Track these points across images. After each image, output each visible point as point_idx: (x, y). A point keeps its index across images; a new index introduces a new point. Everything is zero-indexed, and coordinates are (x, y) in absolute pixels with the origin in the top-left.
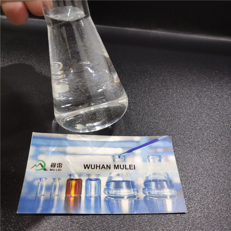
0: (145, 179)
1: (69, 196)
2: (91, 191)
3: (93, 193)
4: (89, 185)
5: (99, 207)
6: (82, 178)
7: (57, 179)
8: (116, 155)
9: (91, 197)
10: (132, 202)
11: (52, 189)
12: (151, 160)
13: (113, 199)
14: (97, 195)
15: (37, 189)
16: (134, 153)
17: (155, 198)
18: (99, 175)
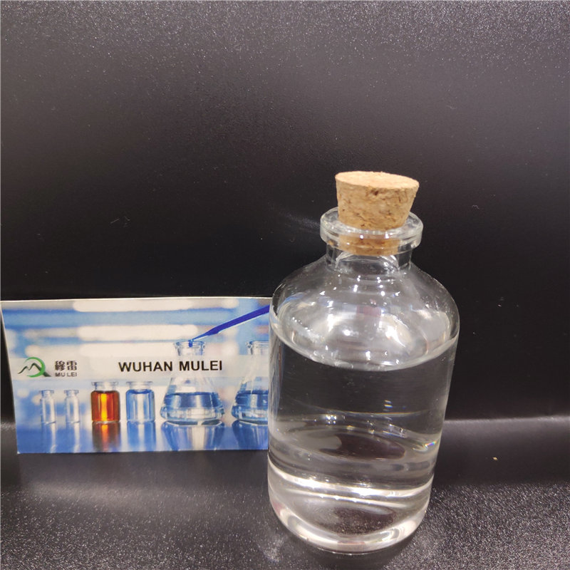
0: (238, 389)
1: (99, 422)
2: (137, 413)
3: (140, 417)
4: (132, 402)
5: (152, 440)
6: (118, 389)
7: (73, 392)
8: (183, 341)
9: (137, 423)
10: (210, 431)
11: (66, 410)
12: (256, 351)
13: (178, 425)
14: (148, 420)
15: (41, 412)
16: (222, 336)
17: (253, 424)
18: (150, 382)
